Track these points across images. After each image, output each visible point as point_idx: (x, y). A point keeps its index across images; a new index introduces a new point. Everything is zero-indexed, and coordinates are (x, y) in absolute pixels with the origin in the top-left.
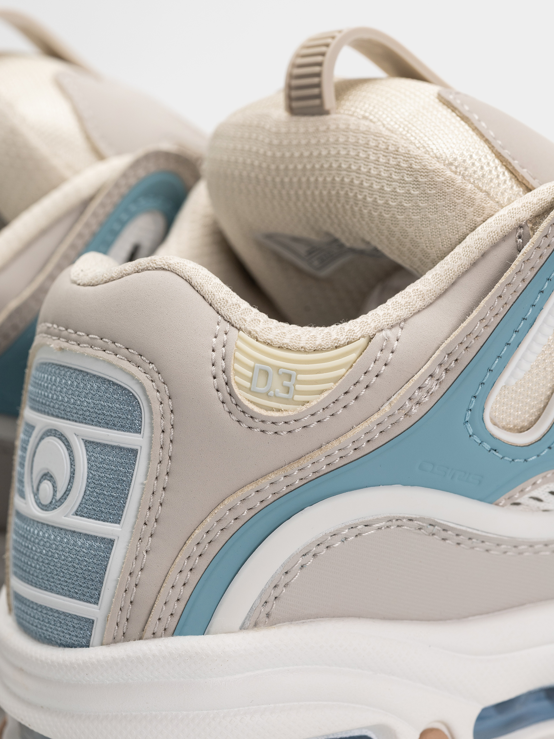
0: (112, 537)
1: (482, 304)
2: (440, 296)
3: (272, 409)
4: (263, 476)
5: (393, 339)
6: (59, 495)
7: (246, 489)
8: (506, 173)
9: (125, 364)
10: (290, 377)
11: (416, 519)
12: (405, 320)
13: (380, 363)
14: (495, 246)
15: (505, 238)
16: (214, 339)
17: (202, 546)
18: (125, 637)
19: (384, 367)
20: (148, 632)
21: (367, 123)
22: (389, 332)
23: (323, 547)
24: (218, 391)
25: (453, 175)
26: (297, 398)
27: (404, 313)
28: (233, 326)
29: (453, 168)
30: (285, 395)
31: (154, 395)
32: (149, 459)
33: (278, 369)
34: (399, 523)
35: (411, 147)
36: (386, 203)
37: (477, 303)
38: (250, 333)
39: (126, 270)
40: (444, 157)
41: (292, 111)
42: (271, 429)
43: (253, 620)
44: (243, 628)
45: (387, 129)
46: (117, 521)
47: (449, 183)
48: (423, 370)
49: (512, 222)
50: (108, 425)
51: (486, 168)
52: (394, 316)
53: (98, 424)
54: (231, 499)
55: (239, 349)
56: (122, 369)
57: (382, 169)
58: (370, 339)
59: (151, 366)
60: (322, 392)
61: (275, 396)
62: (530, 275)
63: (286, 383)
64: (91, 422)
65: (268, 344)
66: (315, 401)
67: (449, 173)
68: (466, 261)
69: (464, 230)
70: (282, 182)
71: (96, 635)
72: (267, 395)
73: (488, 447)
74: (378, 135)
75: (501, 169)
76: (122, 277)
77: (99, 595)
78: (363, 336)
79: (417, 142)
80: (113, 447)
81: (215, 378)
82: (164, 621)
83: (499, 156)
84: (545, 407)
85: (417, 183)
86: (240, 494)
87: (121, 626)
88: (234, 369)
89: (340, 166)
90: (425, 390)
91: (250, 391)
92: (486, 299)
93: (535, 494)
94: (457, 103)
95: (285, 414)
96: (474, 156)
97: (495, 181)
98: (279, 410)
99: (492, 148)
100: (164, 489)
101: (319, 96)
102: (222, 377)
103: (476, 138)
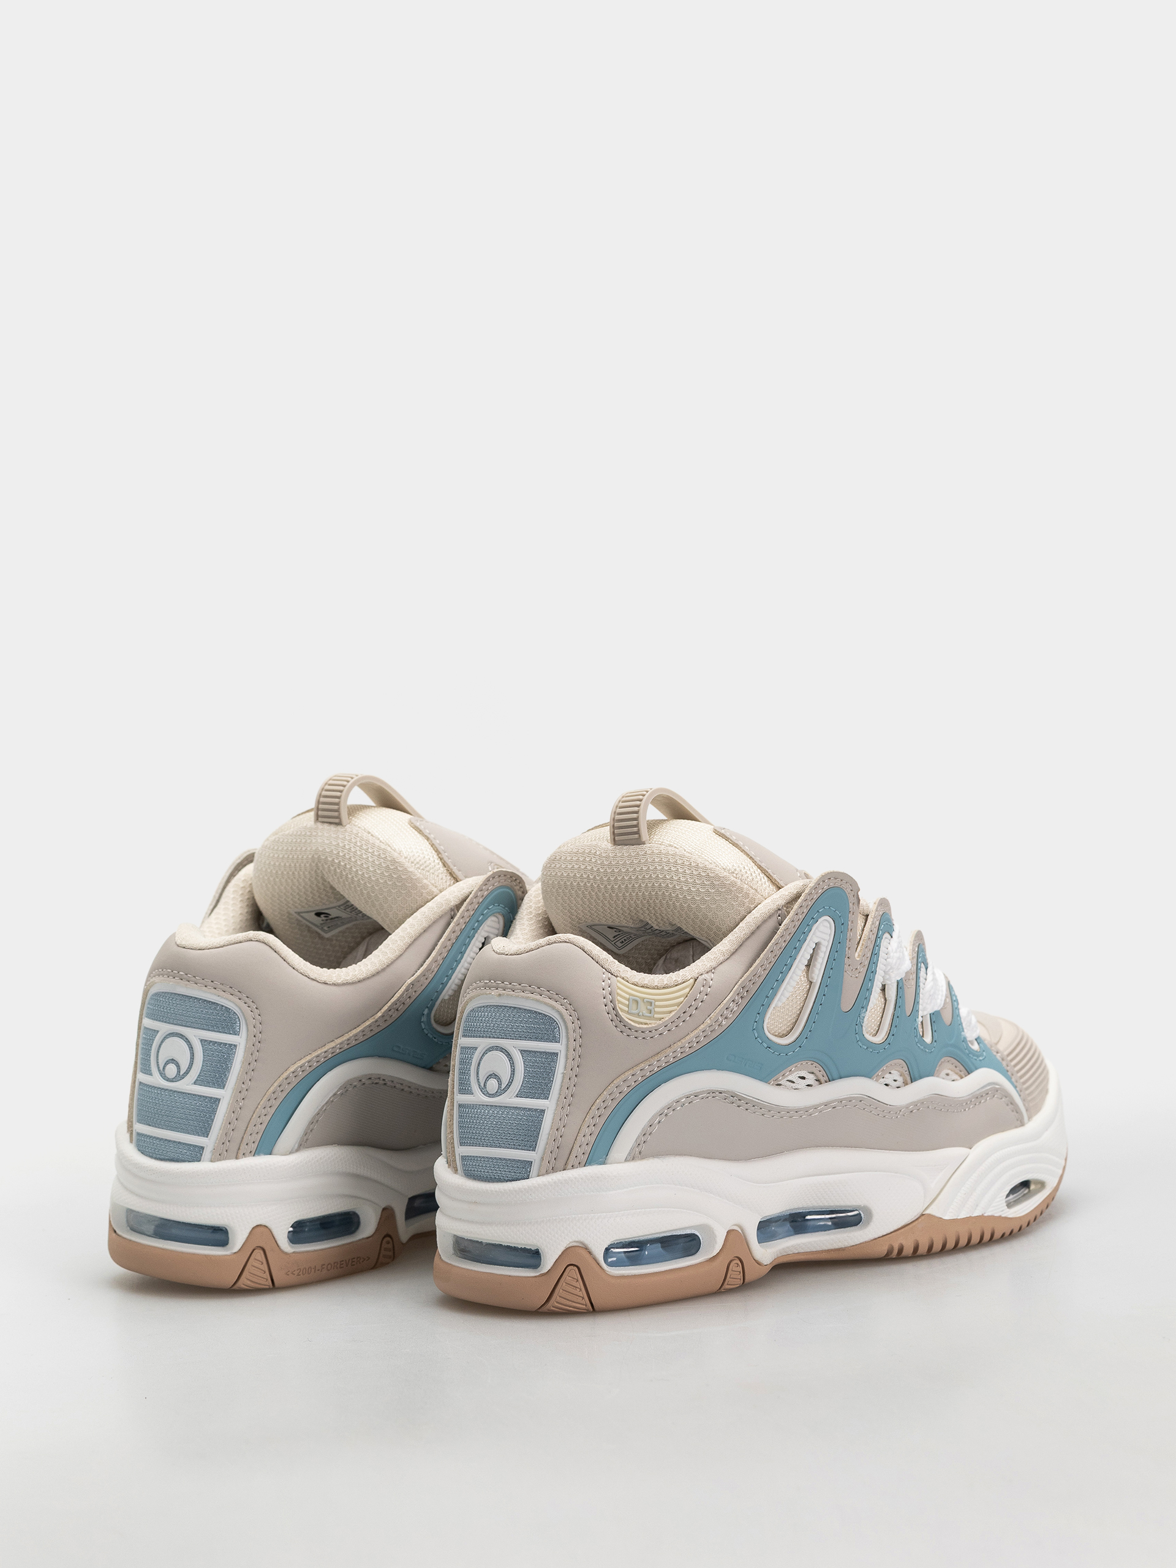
0: (543, 1108)
1: (762, 956)
2: (733, 953)
3: (642, 1023)
4: (637, 1065)
5: (709, 979)
6: (503, 1086)
7: (626, 1074)
8: (765, 877)
9: (548, 1001)
10: (651, 1004)
11: (725, 1092)
12: (714, 968)
13: (703, 994)
14: (764, 921)
15: (770, 917)
16: (603, 983)
17: (600, 1110)
18: (554, 1170)
19: (705, 997)
20: (570, 1166)
21: (673, 849)
22: (706, 975)
23: (671, 1109)
24: (608, 1013)
25: (735, 880)
26: (656, 1016)
27: (714, 964)
28: (612, 974)
29: (735, 875)
30: (649, 1015)
31: (569, 1019)
32: (567, 1058)
33: (643, 999)
34: (714, 1095)
35: (707, 863)
36: (693, 898)
37: (758, 956)
38: (623, 979)
39: (540, 944)
40: (728, 868)
41: (615, 842)
42: (640, 1035)
43: (632, 1155)
44: (626, 1160)
45: (687, 852)
46: (547, 1098)
47: (733, 884)
48: (728, 997)
49: (775, 907)
50: (537, 1039)
51: (754, 875)
52: (709, 966)
53: (530, 1039)
54: (618, 1080)
55: (619, 988)
56: (546, 1004)
57: (688, 877)
58: (696, 980)
59: (565, 1001)
60: (671, 1012)
61: (643, 1015)
62: (788, 938)
63: (649, 1007)
64: (525, 1038)
65: (635, 985)
66: (667, 1017)
67: (733, 879)
68: (747, 931)
69: (743, 913)
70: (612, 888)
71: (534, 1169)
72: (638, 1015)
73: (766, 1046)
74: (682, 856)
75: (762, 875)
76: (539, 948)
77: (536, 1145)
78: (691, 978)
79: (709, 860)
80: (541, 1053)
81: (606, 1006)
82: (579, 1157)
83: (760, 867)
84: (796, 1021)
85: (713, 885)
86: (623, 1077)
87: (551, 1163)
88: (618, 1000)
89: (657, 876)
90: (730, 1010)
91: (628, 1013)
92: (764, 953)
93: (790, 1078)
94: (728, 834)
95: (650, 1026)
96: (746, 867)
97: (760, 882)
98: (646, 1024)
99: (755, 862)
100: (576, 1076)
101: (638, 833)
102: (610, 1005)
103: (745, 856)
